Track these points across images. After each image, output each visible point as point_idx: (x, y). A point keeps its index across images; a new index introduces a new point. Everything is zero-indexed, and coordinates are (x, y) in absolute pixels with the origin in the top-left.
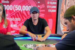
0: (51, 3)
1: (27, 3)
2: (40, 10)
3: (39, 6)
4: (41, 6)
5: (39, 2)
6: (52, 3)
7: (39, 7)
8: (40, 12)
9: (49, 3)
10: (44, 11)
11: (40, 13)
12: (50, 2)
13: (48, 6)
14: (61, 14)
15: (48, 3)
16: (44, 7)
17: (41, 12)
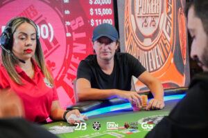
0: (98, 11)
1: (35, 16)
2: (73, 33)
3: (68, 23)
4: (73, 22)
5: (67, 12)
6: (102, 10)
7: (69, 27)
8: (74, 39)
9: (94, 12)
10: (83, 35)
11: (75, 42)
12: (96, 10)
13: (92, 21)
14: (127, 39)
15: (92, 14)
16: (82, 24)
17: (76, 39)
